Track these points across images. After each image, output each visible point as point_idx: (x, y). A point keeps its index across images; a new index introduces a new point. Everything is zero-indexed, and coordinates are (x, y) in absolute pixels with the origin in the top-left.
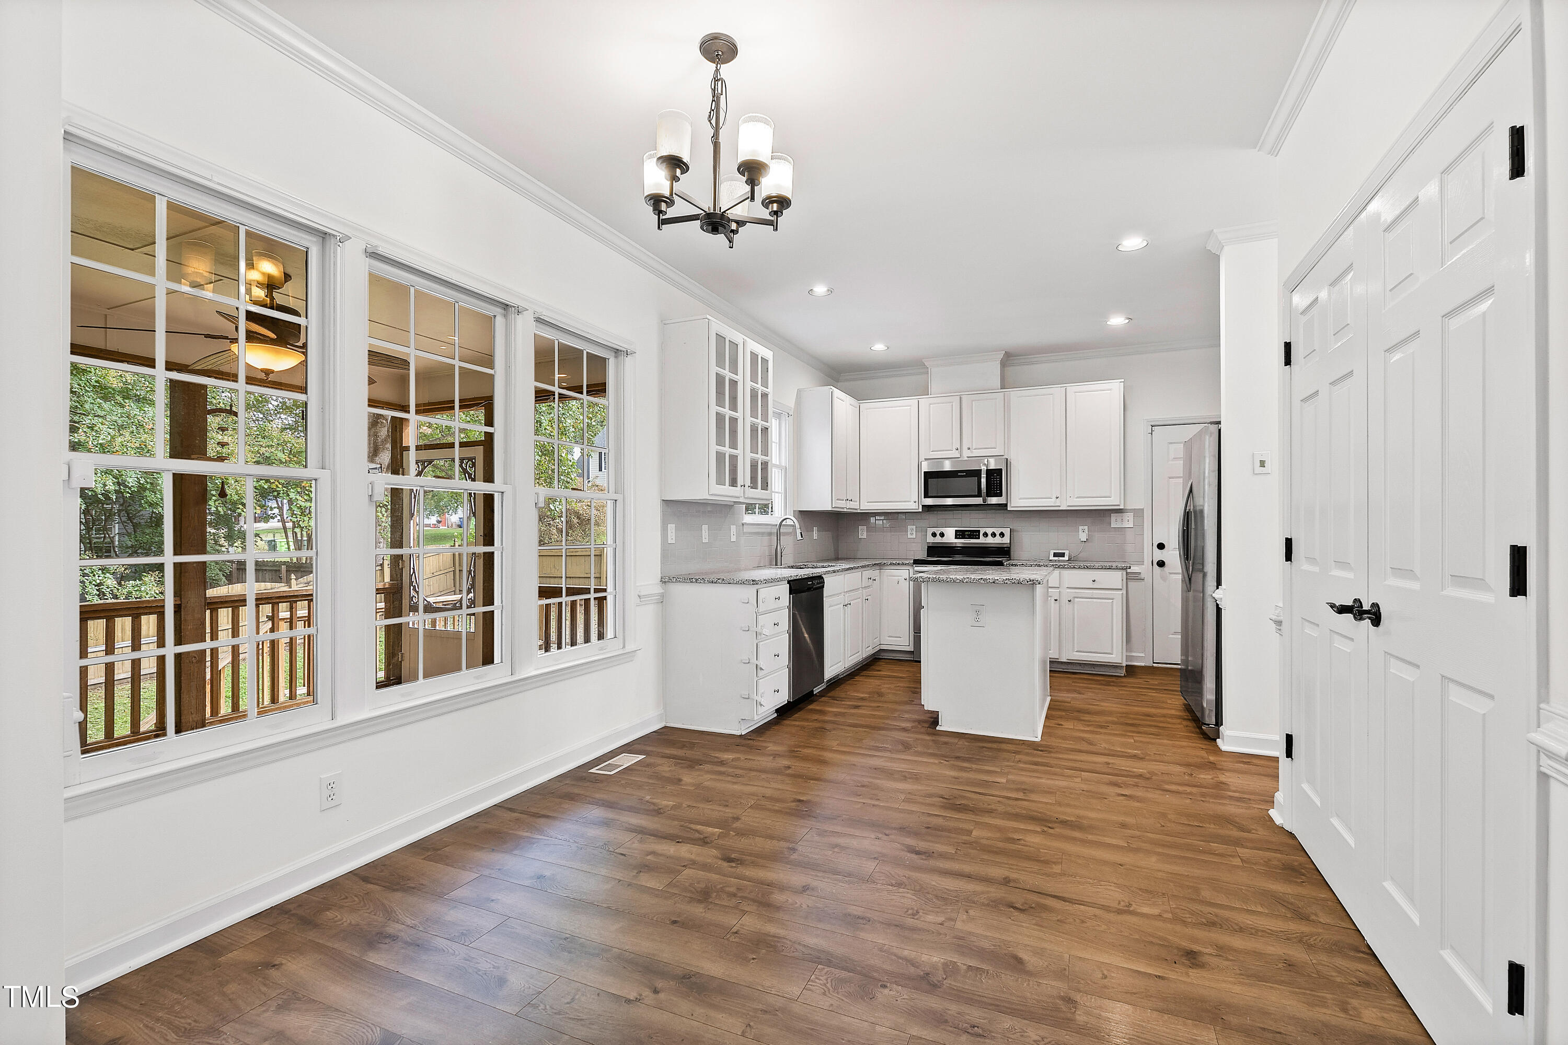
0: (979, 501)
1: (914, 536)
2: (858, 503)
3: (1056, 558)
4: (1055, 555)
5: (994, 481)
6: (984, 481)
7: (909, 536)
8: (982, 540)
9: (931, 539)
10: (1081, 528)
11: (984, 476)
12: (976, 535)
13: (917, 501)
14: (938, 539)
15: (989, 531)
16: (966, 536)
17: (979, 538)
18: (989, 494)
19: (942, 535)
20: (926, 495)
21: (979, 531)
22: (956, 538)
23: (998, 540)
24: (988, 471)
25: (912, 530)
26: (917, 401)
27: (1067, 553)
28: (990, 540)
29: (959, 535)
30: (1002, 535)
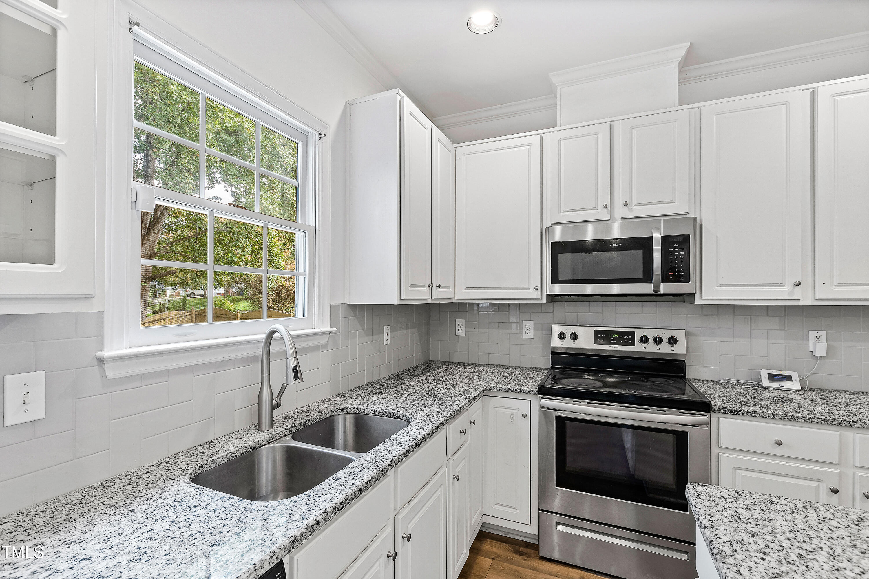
0: (647, 288)
1: (531, 336)
2: (451, 290)
3: (777, 385)
4: (772, 377)
5: (674, 256)
6: (657, 256)
7: (525, 336)
8: (638, 347)
9: (556, 343)
10: (812, 334)
11: (657, 248)
12: (628, 339)
13: (539, 286)
14: (568, 343)
15: (651, 334)
16: (612, 340)
17: (633, 344)
18: (665, 279)
19: (574, 337)
20: (555, 280)
21: (633, 334)
22: (596, 342)
23: (665, 349)
24: (664, 240)
25: (528, 327)
26: (539, 137)
27: (795, 375)
28: (651, 348)
29: (601, 338)
30: (673, 341)
